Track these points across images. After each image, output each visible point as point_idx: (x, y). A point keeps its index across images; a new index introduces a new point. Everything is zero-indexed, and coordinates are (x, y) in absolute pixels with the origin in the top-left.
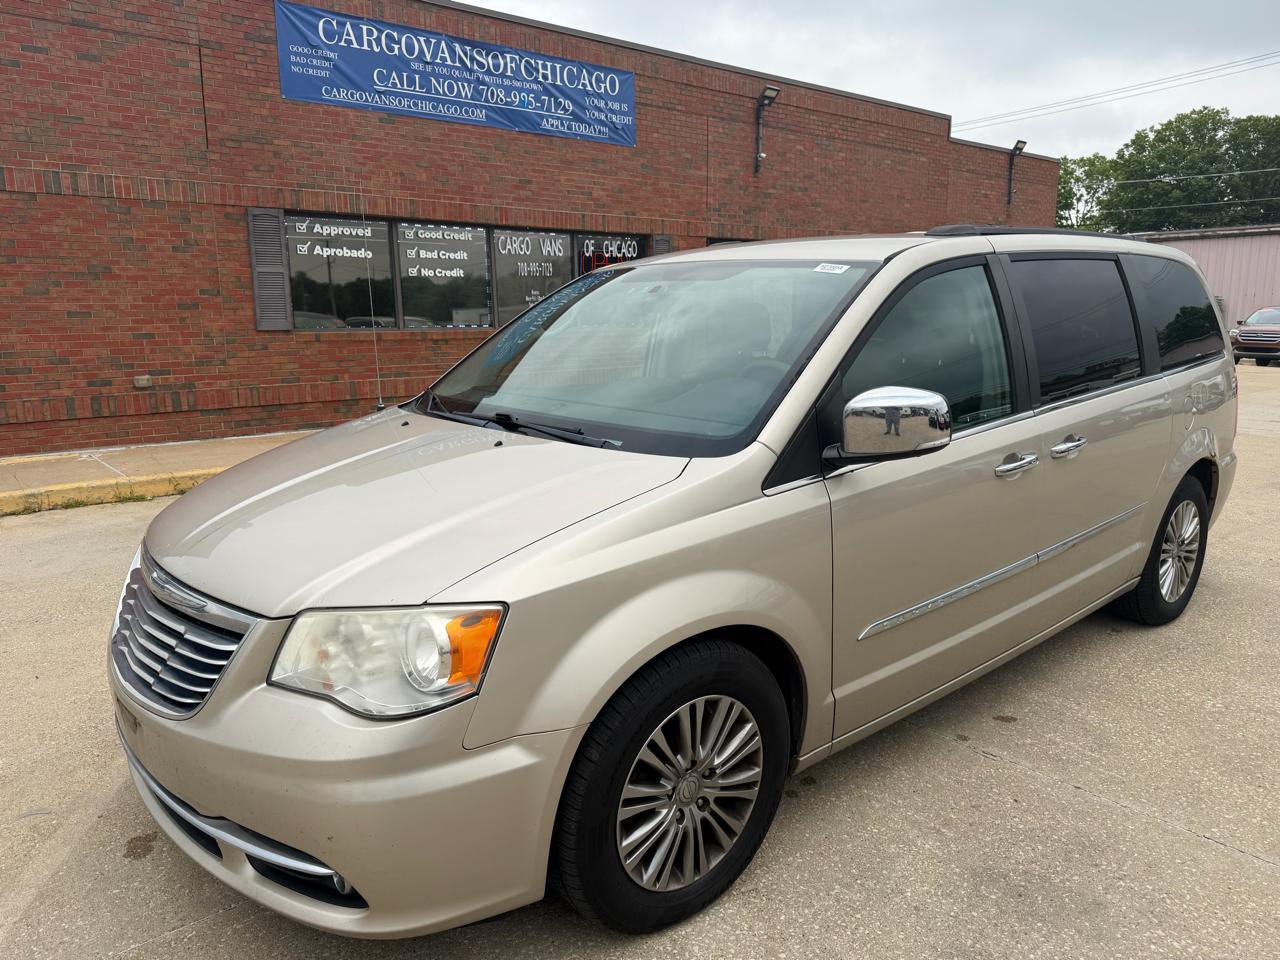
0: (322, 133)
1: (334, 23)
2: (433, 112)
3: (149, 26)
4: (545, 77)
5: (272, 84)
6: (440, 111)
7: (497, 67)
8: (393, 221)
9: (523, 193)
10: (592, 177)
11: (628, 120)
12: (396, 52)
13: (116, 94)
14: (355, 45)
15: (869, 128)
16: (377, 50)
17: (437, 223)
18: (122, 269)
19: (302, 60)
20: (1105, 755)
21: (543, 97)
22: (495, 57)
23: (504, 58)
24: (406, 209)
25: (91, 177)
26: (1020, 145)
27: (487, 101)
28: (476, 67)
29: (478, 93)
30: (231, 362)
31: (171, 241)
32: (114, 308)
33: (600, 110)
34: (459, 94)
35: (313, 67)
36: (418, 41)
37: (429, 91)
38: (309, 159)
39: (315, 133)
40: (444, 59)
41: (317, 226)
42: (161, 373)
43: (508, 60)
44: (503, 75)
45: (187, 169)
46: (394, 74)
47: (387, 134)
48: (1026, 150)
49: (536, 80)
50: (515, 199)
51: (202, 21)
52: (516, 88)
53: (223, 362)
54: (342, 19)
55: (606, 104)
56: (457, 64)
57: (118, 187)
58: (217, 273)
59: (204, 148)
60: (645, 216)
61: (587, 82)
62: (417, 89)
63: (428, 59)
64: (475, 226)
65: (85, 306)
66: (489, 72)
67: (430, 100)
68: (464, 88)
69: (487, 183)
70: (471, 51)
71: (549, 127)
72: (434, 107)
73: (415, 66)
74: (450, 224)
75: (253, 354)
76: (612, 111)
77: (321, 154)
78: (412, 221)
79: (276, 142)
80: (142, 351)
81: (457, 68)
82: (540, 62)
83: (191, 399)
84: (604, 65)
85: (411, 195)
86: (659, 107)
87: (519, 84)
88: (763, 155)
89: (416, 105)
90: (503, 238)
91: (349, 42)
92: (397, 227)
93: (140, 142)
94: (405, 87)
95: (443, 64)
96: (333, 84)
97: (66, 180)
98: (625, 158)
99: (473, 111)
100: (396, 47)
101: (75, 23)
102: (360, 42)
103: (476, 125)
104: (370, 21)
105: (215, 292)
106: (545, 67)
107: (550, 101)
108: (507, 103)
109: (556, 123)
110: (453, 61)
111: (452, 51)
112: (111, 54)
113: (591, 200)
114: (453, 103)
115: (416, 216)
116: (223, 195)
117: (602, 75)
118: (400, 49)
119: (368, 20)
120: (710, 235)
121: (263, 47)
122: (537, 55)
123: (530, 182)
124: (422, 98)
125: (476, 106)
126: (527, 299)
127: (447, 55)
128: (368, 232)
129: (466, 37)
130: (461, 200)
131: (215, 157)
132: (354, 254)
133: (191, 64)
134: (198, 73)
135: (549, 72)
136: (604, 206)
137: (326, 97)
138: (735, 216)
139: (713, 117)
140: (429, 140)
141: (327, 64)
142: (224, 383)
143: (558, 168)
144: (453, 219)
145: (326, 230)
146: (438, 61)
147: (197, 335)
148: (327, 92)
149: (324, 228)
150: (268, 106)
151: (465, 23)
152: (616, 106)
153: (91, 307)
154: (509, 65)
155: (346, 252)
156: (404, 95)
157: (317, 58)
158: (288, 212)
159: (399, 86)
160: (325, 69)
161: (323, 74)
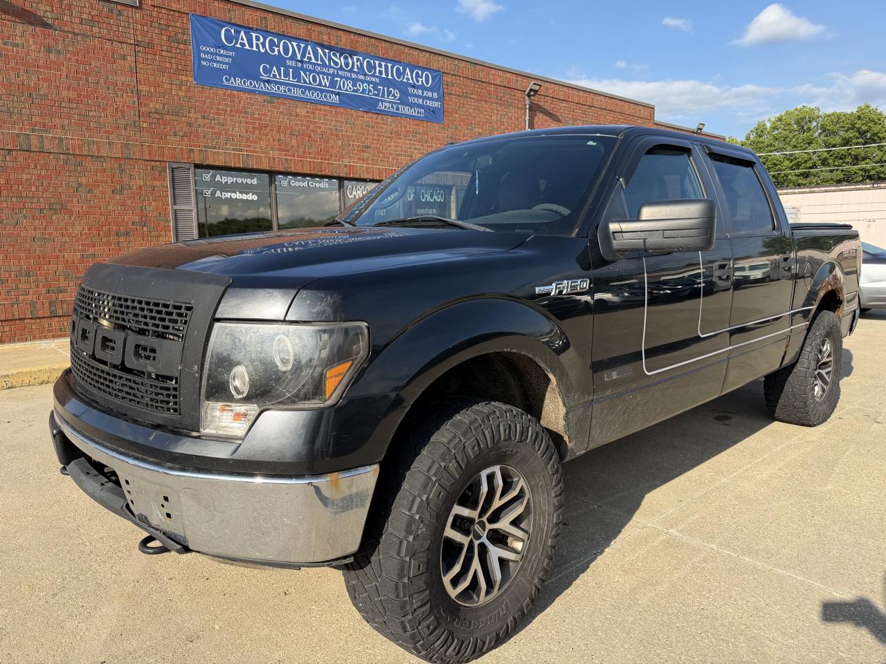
0: (222, 110)
1: (233, 31)
2: (302, 96)
3: (98, 30)
4: (381, 72)
5: (187, 73)
6: (307, 95)
7: (347, 65)
8: (272, 174)
9: (366, 155)
10: (413, 144)
11: (437, 104)
12: (276, 53)
13: (74, 78)
14: (247, 47)
15: (600, 113)
16: (262, 51)
17: (304, 175)
18: (74, 206)
19: (210, 57)
21: (379, 87)
22: (346, 58)
23: (352, 59)
24: (282, 165)
25: (53, 138)
26: (701, 126)
27: (340, 88)
28: (332, 64)
29: (333, 84)
31: (111, 186)
32: (69, 235)
33: (418, 96)
34: (320, 84)
35: (217, 62)
36: (292, 45)
37: (299, 81)
38: (212, 128)
39: (217, 109)
40: (310, 58)
41: (218, 176)
43: (355, 60)
45: (124, 134)
46: (275, 68)
47: (269, 111)
48: (705, 130)
49: (374, 76)
50: (359, 159)
51: (137, 27)
52: (360, 80)
54: (237, 28)
55: (423, 93)
56: (319, 62)
58: (145, 210)
59: (137, 119)
61: (410, 77)
62: (291, 79)
63: (299, 58)
64: (330, 177)
65: (46, 234)
66: (341, 69)
67: (300, 87)
68: (324, 79)
70: (329, 53)
71: (383, 108)
72: (303, 93)
73: (289, 63)
74: (313, 176)
76: (427, 98)
77: (222, 124)
78: (285, 174)
79: (189, 115)
81: (319, 65)
82: (377, 62)
84: (421, 65)
85: (286, 155)
86: (459, 96)
87: (362, 77)
89: (290, 90)
90: (350, 186)
91: (243, 45)
92: (275, 177)
93: (91, 114)
94: (282, 78)
95: (309, 62)
96: (231, 74)
97: (34, 141)
98: (436, 131)
99: (330, 96)
100: (276, 49)
101: (45, 26)
102: (251, 45)
103: (332, 105)
105: (143, 224)
106: (380, 66)
107: (384, 90)
108: (354, 91)
109: (388, 105)
110: (317, 60)
111: (316, 53)
112: (71, 49)
114: (316, 90)
115: (289, 170)
116: (150, 153)
117: (420, 72)
118: (279, 51)
119: (257, 29)
121: (182, 46)
122: (376, 57)
123: (370, 147)
124: (294, 86)
125: (333, 92)
127: (312, 56)
128: (255, 181)
129: (325, 43)
130: (321, 159)
131: (145, 125)
132: (245, 197)
133: (128, 58)
134: (133, 64)
135: (383, 69)
137: (226, 83)
139: (495, 103)
140: (297, 115)
141: (227, 60)
143: (388, 137)
144: (315, 173)
145: (224, 180)
146: (306, 59)
148: (226, 79)
149: (223, 178)
150: (184, 89)
151: (325, 33)
152: (430, 94)
153: (50, 234)
154: (355, 64)
155: (238, 196)
156: (282, 84)
157: (220, 55)
158: (197, 166)
159: (278, 77)
160: (226, 63)
161: (224, 67)
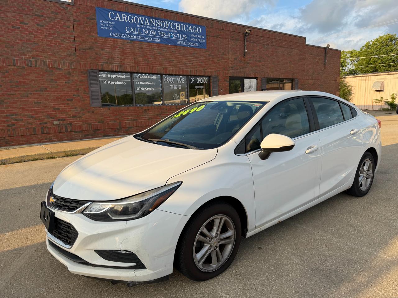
0: (110, 47)
1: (114, 13)
2: (144, 40)
3: (58, 16)
4: (178, 28)
5: (95, 32)
6: (146, 39)
7: (163, 25)
8: (132, 73)
10: (193, 59)
11: (204, 41)
12: (132, 22)
13: (49, 36)
14: (120, 20)
15: (280, 42)
16: (126, 21)
17: (146, 73)
18: (50, 89)
19: (104, 25)
20: (356, 233)
21: (178, 34)
22: (163, 23)
23: (166, 23)
24: (136, 69)
25: (41, 61)
26: (328, 46)
27: (160, 36)
28: (157, 26)
29: (157, 34)
30: (83, 116)
31: (65, 80)
32: (48, 100)
33: (195, 38)
34: (152, 34)
35: (107, 27)
36: (139, 18)
37: (142, 33)
38: (106, 55)
39: (108, 46)
40: (147, 23)
41: (109, 75)
42: (62, 120)
44: (165, 28)
45: (70, 58)
46: (132, 28)
47: (130, 46)
48: (330, 47)
49: (175, 29)
50: (169, 66)
51: (74, 14)
52: (169, 32)
53: (81, 117)
54: (116, 12)
55: (197, 36)
57: (49, 64)
58: (79, 90)
59: (74, 52)
60: (209, 70)
61: (191, 29)
62: (139, 33)
63: (142, 23)
64: (157, 74)
65: (39, 100)
66: (161, 27)
67: (143, 36)
68: (153, 32)
69: (161, 61)
70: (155, 21)
71: (179, 43)
72: (144, 38)
73: (138, 26)
74: (149, 74)
75: (89, 114)
76: (199, 38)
77: (110, 53)
78: (138, 73)
79: (96, 50)
80: (56, 113)
81: (151, 26)
82: (176, 24)
83: (71, 128)
84: (196, 24)
85: (137, 65)
86: (213, 37)
88: (246, 51)
89: (138, 37)
90: (165, 78)
91: (118, 19)
92: (133, 75)
93: (56, 51)
94: (135, 32)
95: (147, 25)
96: (113, 32)
97: (33, 63)
98: (203, 53)
99: (156, 39)
100: (132, 20)
101: (36, 15)
102: (122, 19)
103: (157, 43)
104: (124, 13)
105: (78, 95)
106: (178, 25)
107: (180, 35)
108: (166, 37)
109: (182, 42)
110: (150, 24)
111: (149, 21)
112: (47, 24)
113: (193, 65)
114: (150, 37)
115: (139, 71)
116: (80, 67)
117: (196, 27)
118: (134, 21)
120: (230, 76)
121: (92, 21)
122: (176, 21)
123: (174, 60)
124: (140, 35)
125: (157, 38)
126: (173, 96)
128: (124, 77)
129: (154, 17)
130: (153, 66)
131: (78, 54)
132: (120, 83)
133: (71, 27)
134: (73, 30)
135: (179, 27)
136: (197, 67)
137: (111, 36)
138: (238, 70)
139: (230, 39)
140: (142, 48)
142: (81, 123)
143: (182, 56)
144: (150, 72)
145: (111, 76)
146: (145, 24)
147: (73, 108)
148: (111, 34)
150: (94, 39)
151: (153, 12)
152: (200, 37)
153: (41, 100)
154: (167, 25)
155: (118, 83)
156: (135, 35)
157: (108, 24)
158: (100, 71)
159: (133, 32)
160: (111, 27)
161: (110, 29)
